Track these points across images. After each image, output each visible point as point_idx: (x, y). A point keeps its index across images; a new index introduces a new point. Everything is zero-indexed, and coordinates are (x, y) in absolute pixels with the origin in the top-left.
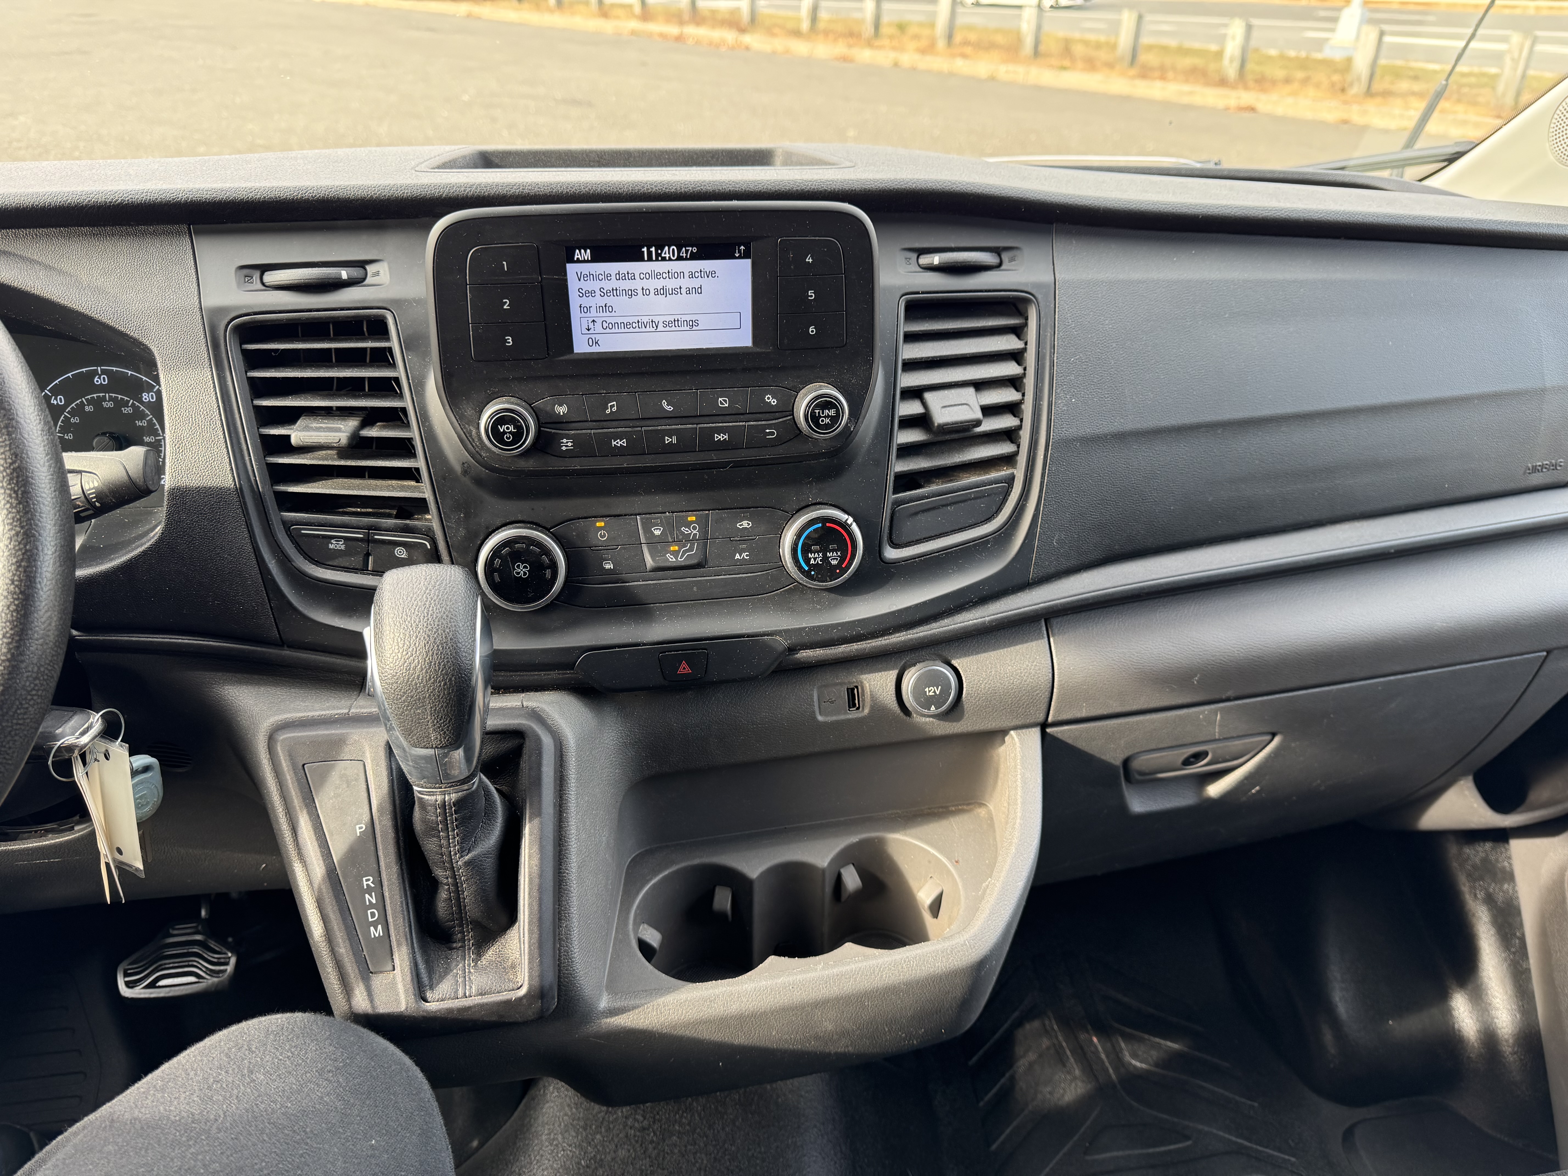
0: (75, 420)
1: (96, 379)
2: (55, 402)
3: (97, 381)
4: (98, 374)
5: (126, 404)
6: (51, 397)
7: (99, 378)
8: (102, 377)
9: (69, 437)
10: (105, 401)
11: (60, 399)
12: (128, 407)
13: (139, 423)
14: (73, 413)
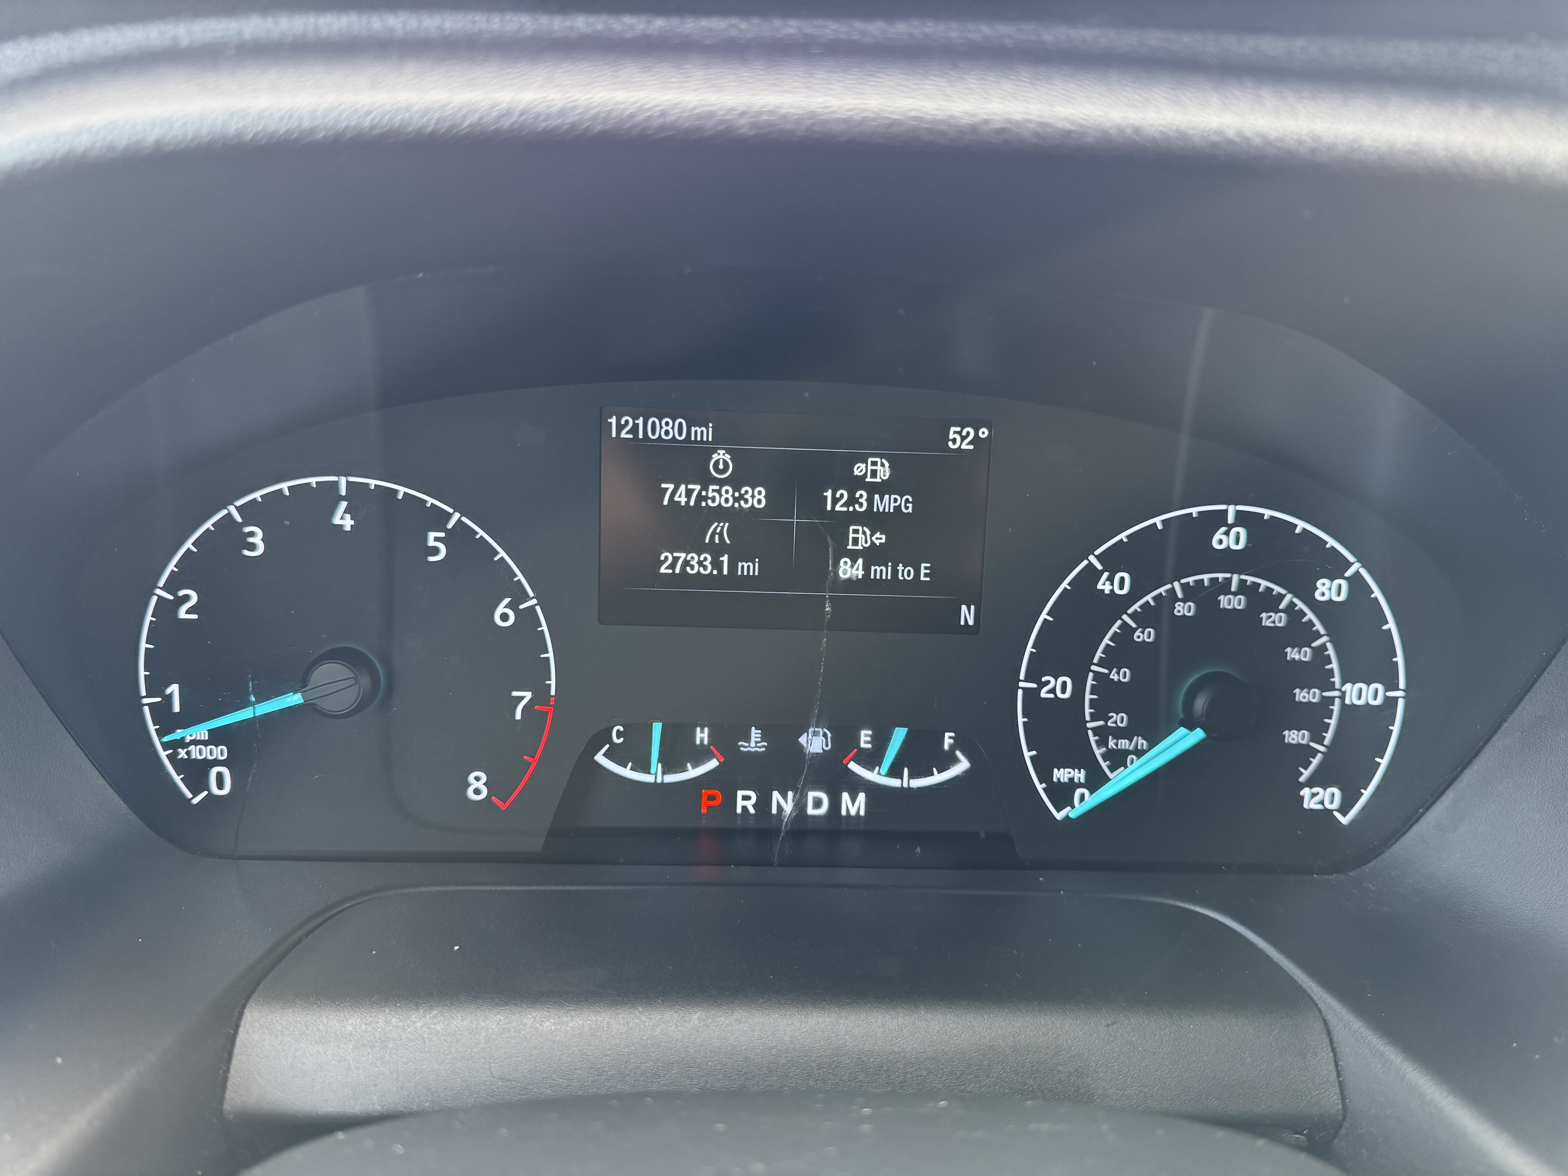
0: (1145, 636)
1: (1219, 535)
2: (1107, 588)
3: (1221, 542)
4: (1226, 525)
5: (1271, 602)
6: (1101, 573)
7: (1227, 533)
8: (1234, 530)
9: (1122, 675)
10: (1228, 592)
11: (1122, 580)
12: (1277, 611)
13: (1293, 654)
14: (1143, 619)
